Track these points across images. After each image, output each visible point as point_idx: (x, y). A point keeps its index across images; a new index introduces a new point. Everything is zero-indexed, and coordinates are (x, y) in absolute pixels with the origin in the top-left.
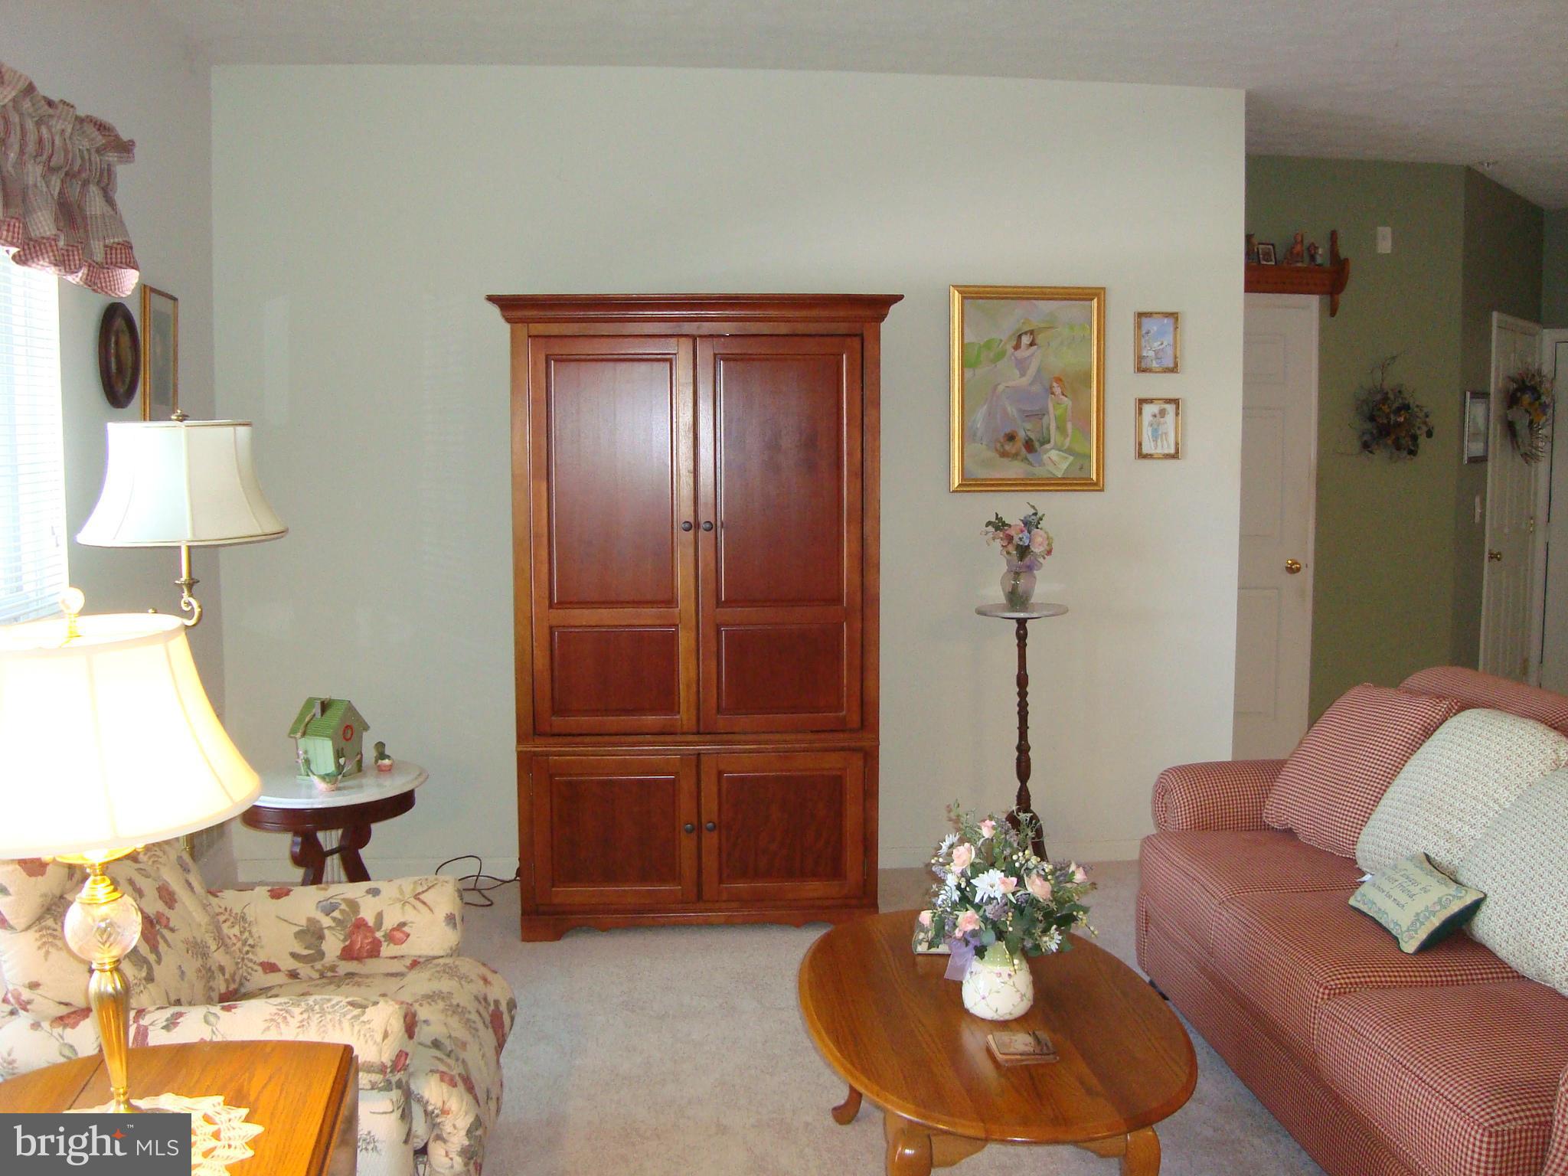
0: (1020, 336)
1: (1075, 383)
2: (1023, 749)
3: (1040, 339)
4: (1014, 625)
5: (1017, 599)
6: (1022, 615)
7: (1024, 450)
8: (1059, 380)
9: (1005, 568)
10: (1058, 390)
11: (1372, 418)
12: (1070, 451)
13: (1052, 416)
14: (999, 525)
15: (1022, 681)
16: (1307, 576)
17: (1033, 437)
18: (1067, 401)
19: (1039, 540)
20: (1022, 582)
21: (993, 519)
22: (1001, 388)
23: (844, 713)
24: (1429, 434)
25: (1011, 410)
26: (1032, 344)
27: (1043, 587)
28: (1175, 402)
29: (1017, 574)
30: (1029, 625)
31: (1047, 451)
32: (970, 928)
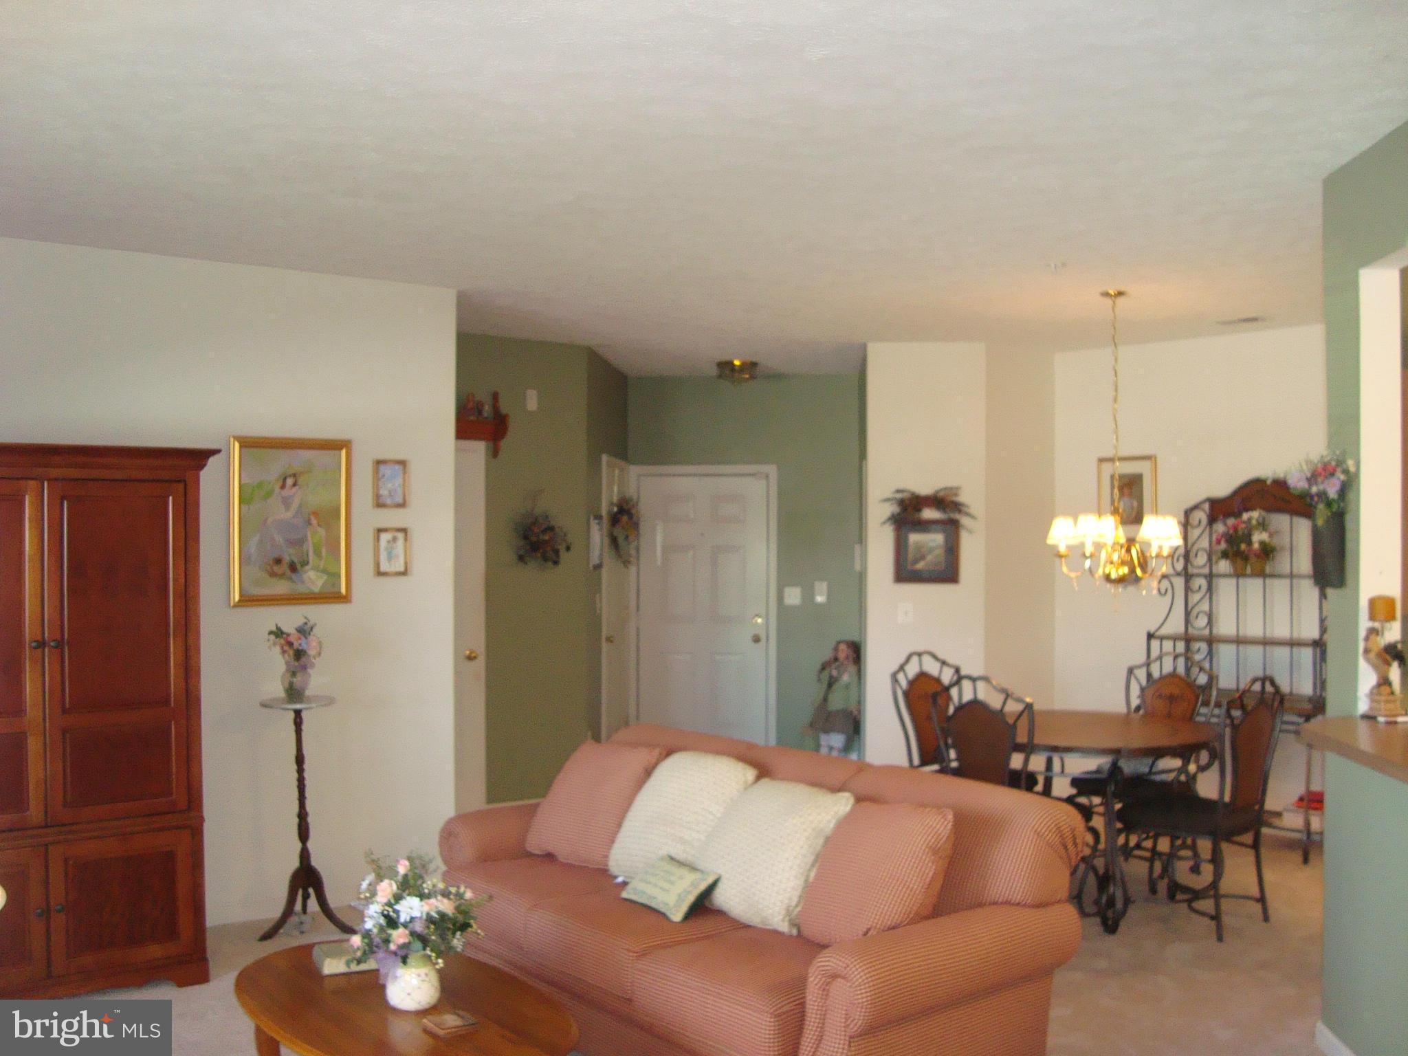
0: (285, 479)
1: (328, 516)
2: (302, 815)
3: (301, 480)
4: (292, 715)
5: (294, 693)
6: (298, 706)
7: (288, 572)
8: (315, 514)
9: (283, 668)
10: (314, 522)
11: (526, 537)
12: (325, 571)
13: (310, 543)
14: (278, 633)
15: (300, 760)
16: (481, 663)
17: (296, 560)
18: (322, 532)
19: (314, 644)
20: (297, 680)
21: (274, 629)
22: (270, 520)
23: (174, 797)
24: (568, 549)
25: (279, 539)
26: (295, 485)
27: (317, 682)
28: (404, 530)
29: (294, 674)
30: (304, 715)
31: (306, 572)
32: (401, 941)
